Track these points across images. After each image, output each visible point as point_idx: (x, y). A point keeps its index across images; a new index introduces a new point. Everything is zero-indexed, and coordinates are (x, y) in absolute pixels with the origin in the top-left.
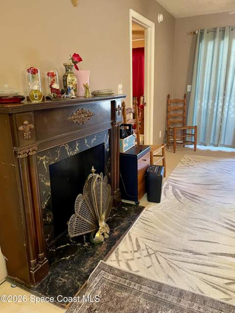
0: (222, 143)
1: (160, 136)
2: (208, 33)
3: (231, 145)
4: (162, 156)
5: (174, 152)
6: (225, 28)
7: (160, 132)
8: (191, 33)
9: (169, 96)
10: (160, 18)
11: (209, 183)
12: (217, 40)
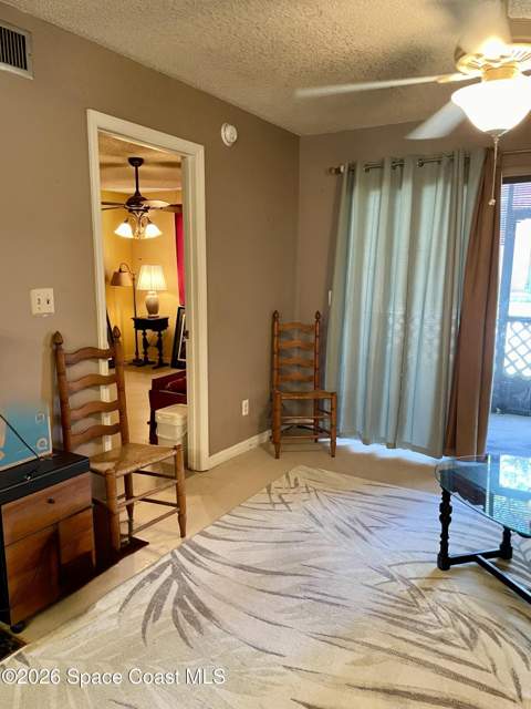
0: (407, 438)
1: (245, 413)
2: (367, 170)
3: (425, 446)
4: (175, 478)
5: (277, 457)
6: (402, 160)
7: (245, 403)
8: (330, 170)
9: (275, 316)
10: (229, 134)
11: (281, 569)
12: (386, 187)
